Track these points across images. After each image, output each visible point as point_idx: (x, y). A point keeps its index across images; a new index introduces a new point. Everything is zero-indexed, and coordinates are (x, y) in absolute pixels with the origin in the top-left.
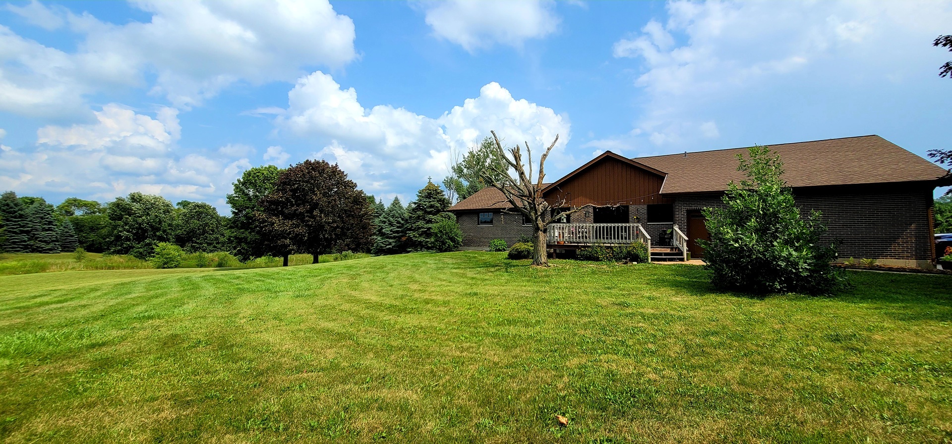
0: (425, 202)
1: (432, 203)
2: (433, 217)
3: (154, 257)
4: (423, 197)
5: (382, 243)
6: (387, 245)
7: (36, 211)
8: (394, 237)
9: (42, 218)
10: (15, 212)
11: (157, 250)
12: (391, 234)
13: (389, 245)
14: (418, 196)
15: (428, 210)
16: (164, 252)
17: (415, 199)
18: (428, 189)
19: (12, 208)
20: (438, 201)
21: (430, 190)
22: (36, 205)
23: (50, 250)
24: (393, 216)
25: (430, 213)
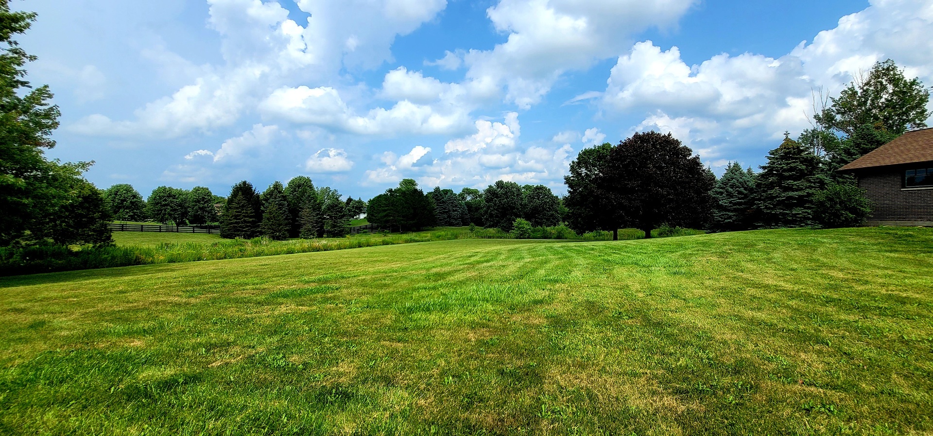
0: (780, 164)
1: (793, 165)
2: (795, 183)
3: (513, 229)
4: (777, 159)
5: (719, 216)
6: (725, 219)
7: (449, 199)
8: (735, 210)
9: (452, 203)
10: (440, 199)
11: (515, 224)
12: (731, 206)
13: (728, 219)
14: (769, 158)
15: (786, 174)
16: (521, 226)
17: (766, 162)
18: (785, 148)
19: (439, 197)
20: (801, 162)
21: (788, 149)
22: (449, 194)
23: (457, 224)
24: (732, 186)
25: (789, 178)
